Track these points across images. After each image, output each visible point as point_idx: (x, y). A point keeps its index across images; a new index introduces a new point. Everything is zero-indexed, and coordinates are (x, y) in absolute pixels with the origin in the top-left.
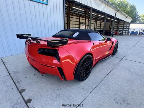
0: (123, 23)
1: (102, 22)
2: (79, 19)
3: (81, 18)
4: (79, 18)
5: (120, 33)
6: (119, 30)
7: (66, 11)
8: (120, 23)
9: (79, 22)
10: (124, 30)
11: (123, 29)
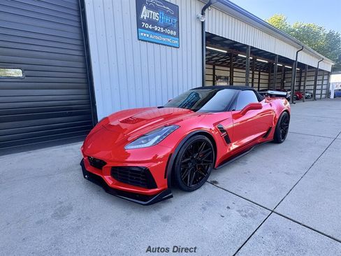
0: (314, 73)
1: (261, 73)
2: (214, 69)
3: (216, 67)
4: (214, 67)
5: (307, 94)
6: (306, 88)
7: (206, 55)
8: (308, 74)
9: (214, 75)
10: (318, 87)
11: (315, 85)
